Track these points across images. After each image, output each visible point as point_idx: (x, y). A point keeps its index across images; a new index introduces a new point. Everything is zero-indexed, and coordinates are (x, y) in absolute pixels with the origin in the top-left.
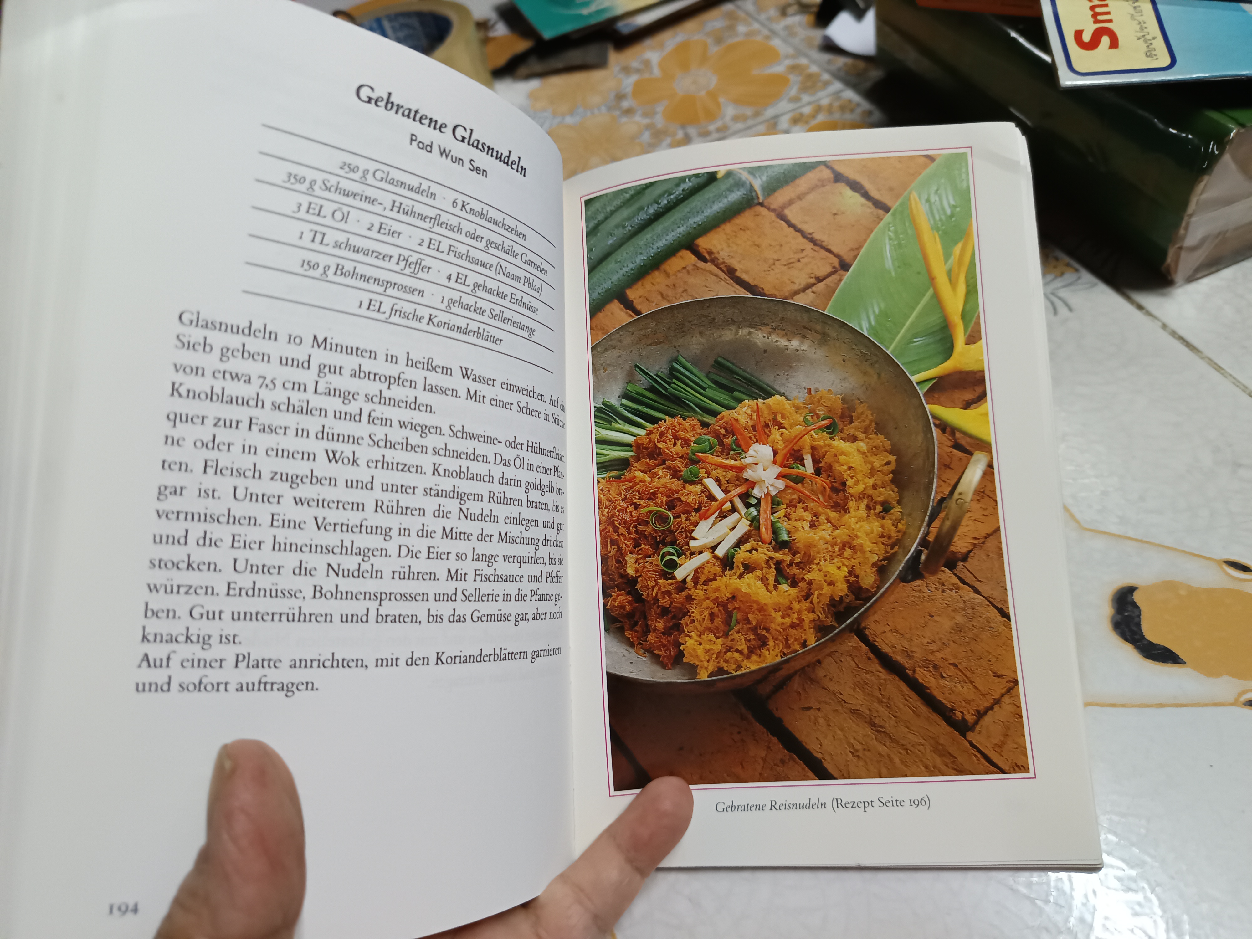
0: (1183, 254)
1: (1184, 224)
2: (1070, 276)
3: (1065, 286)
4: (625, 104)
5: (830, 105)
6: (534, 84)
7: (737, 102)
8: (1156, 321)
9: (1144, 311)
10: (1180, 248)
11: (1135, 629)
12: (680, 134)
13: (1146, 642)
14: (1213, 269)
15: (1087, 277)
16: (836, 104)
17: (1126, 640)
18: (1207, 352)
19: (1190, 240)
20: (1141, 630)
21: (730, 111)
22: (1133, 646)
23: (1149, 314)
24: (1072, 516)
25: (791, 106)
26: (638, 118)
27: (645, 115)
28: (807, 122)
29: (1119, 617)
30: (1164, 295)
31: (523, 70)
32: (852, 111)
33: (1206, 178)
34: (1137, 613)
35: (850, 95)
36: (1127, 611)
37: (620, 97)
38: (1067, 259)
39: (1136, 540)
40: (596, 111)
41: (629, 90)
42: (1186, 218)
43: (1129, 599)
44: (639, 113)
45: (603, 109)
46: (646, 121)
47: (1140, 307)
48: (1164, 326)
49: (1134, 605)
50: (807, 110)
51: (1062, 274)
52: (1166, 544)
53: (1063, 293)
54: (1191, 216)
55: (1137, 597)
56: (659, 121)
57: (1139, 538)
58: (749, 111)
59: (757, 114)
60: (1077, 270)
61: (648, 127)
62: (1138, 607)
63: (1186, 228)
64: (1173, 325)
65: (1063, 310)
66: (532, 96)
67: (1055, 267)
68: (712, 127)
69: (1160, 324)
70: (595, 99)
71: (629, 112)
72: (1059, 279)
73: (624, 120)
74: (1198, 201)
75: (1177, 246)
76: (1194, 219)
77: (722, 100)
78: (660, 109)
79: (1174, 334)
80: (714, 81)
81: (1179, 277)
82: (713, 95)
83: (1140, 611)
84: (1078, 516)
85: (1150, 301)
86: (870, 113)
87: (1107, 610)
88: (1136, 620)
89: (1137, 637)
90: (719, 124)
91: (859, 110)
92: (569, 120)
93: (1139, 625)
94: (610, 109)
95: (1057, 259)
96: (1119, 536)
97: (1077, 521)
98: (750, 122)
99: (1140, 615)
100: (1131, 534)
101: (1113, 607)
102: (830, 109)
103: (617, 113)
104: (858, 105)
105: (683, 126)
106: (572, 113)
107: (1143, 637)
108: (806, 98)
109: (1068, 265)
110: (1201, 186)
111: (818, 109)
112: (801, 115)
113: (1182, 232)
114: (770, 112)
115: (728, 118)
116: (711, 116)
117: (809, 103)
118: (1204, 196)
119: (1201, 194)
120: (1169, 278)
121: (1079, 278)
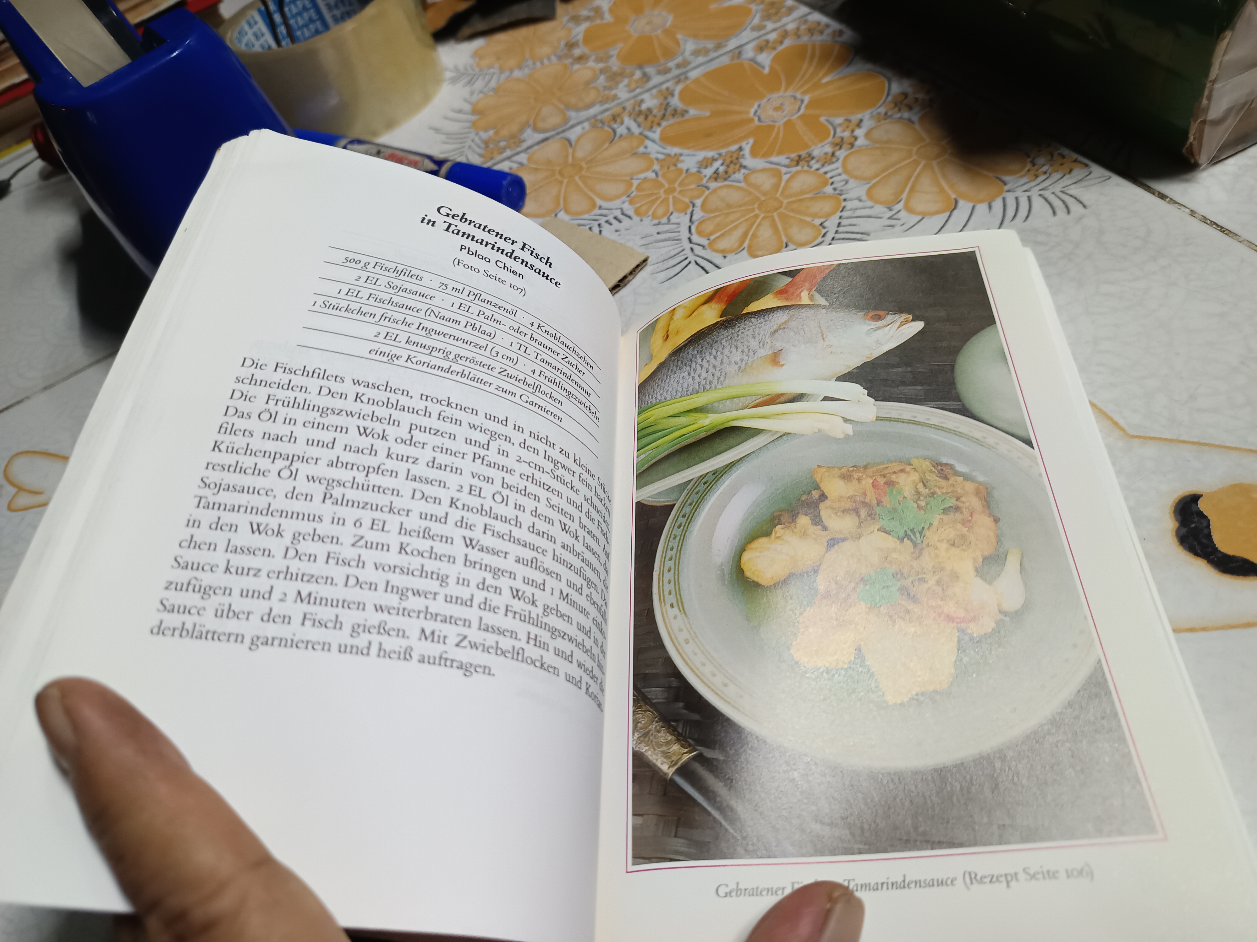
0: (1207, 129)
1: (1206, 93)
2: (1079, 173)
3: (1075, 183)
4: (577, 52)
5: (798, 29)
6: (479, 43)
7: (695, 36)
8: (1183, 209)
9: (1168, 200)
10: (1204, 122)
11: (1204, 541)
12: (638, 74)
13: (1220, 555)
14: (1240, 148)
15: (1098, 171)
16: (803, 27)
17: (1196, 554)
18: (1245, 235)
19: (1215, 111)
20: (1213, 542)
21: (690, 46)
22: (1206, 561)
23: (1175, 203)
24: (1116, 424)
25: (756, 34)
26: (591, 64)
27: (599, 60)
28: (774, 48)
29: (1184, 530)
30: (1187, 181)
31: (466, 30)
32: (821, 32)
33: (1228, 34)
34: (1205, 524)
35: (817, 17)
36: (1192, 522)
37: (571, 45)
38: (1075, 156)
39: (1193, 443)
40: (546, 62)
41: (580, 37)
42: (1208, 85)
43: (1194, 509)
44: (593, 58)
45: (553, 58)
46: (601, 65)
47: (1162, 196)
48: (1193, 213)
49: (1201, 515)
50: (772, 37)
51: (1071, 171)
52: (1228, 445)
53: (1073, 191)
54: (1214, 82)
55: (1202, 505)
56: (615, 64)
57: (1196, 440)
58: (710, 45)
59: (718, 47)
60: (1086, 165)
61: (602, 71)
62: (1206, 517)
63: (1209, 98)
64: (1202, 210)
65: (1076, 208)
66: (476, 54)
67: (1062, 165)
68: (671, 64)
69: (1188, 211)
70: (545, 50)
71: (581, 59)
72: (1067, 176)
73: (576, 67)
74: (1221, 62)
75: (1199, 121)
76: (1217, 86)
77: (679, 36)
78: (614, 52)
79: (1205, 220)
80: (670, 19)
81: (1203, 159)
82: (669, 33)
83: (1209, 521)
84: (1122, 422)
85: (1173, 188)
86: (841, 33)
87: (1170, 524)
88: (1206, 531)
89: (1210, 549)
90: (679, 60)
91: (829, 31)
92: (517, 74)
93: (1209, 536)
94: (560, 58)
95: (1063, 157)
96: (1171, 441)
97: (1122, 429)
98: (713, 55)
99: (1209, 525)
100: (1185, 438)
101: (1177, 520)
102: (797, 33)
103: (568, 61)
104: (827, 26)
105: (640, 67)
106: (520, 67)
107: (1215, 550)
108: (770, 25)
109: (1075, 161)
110: (1223, 44)
111: (785, 35)
112: (767, 42)
113: (1205, 102)
114: (733, 44)
115: (687, 54)
116: (669, 54)
117: (774, 30)
118: (1227, 58)
119: (1224, 55)
120: (1193, 161)
121: (1090, 173)
